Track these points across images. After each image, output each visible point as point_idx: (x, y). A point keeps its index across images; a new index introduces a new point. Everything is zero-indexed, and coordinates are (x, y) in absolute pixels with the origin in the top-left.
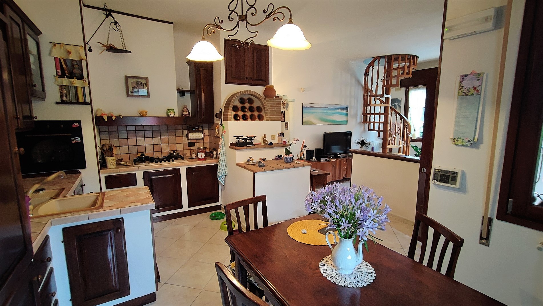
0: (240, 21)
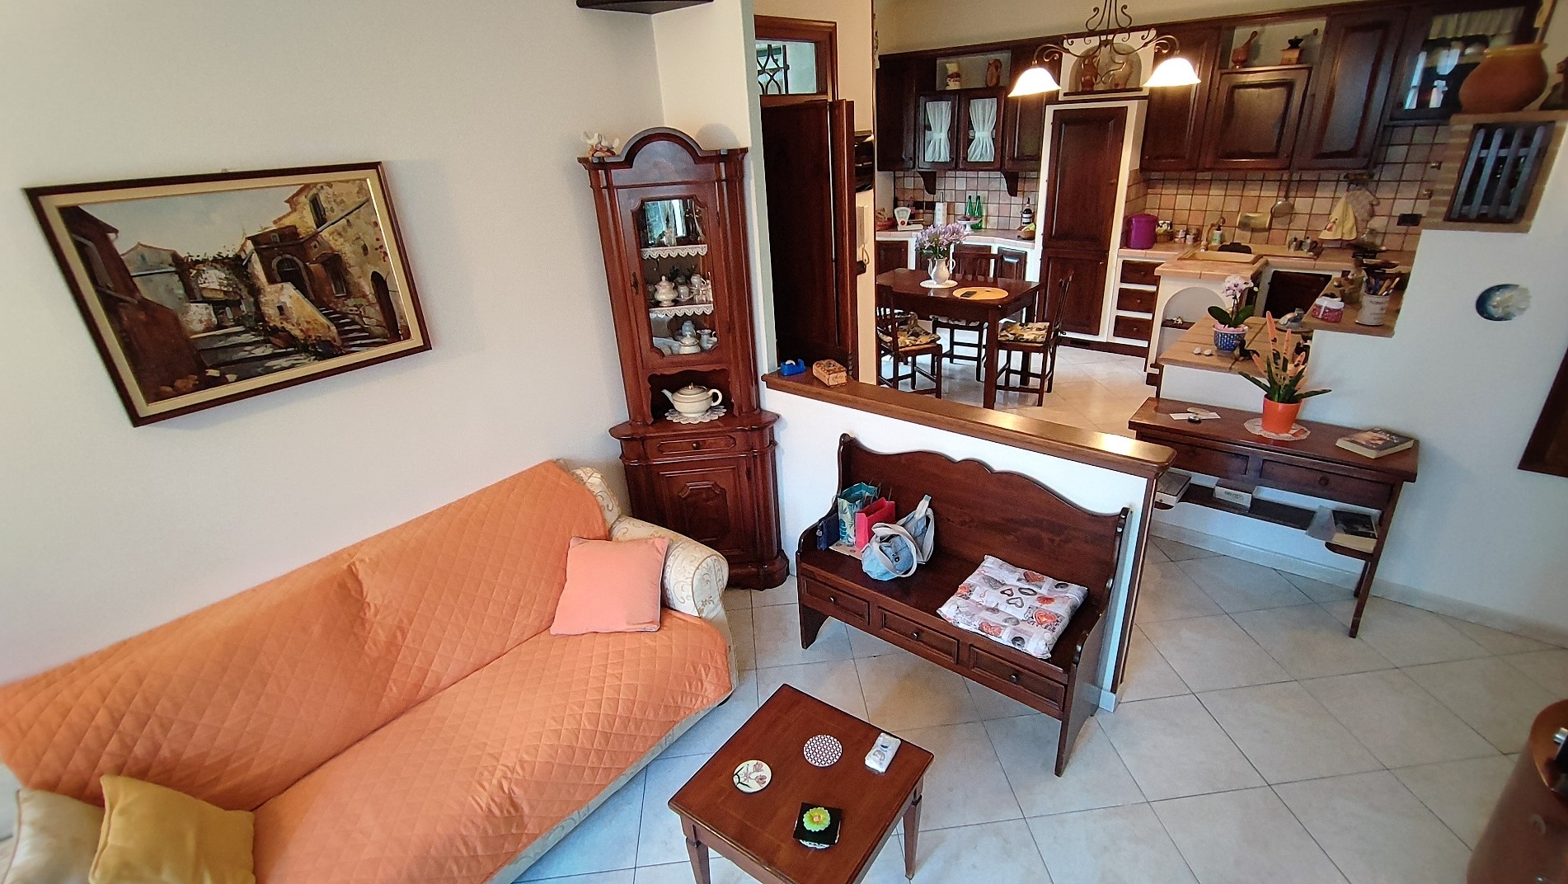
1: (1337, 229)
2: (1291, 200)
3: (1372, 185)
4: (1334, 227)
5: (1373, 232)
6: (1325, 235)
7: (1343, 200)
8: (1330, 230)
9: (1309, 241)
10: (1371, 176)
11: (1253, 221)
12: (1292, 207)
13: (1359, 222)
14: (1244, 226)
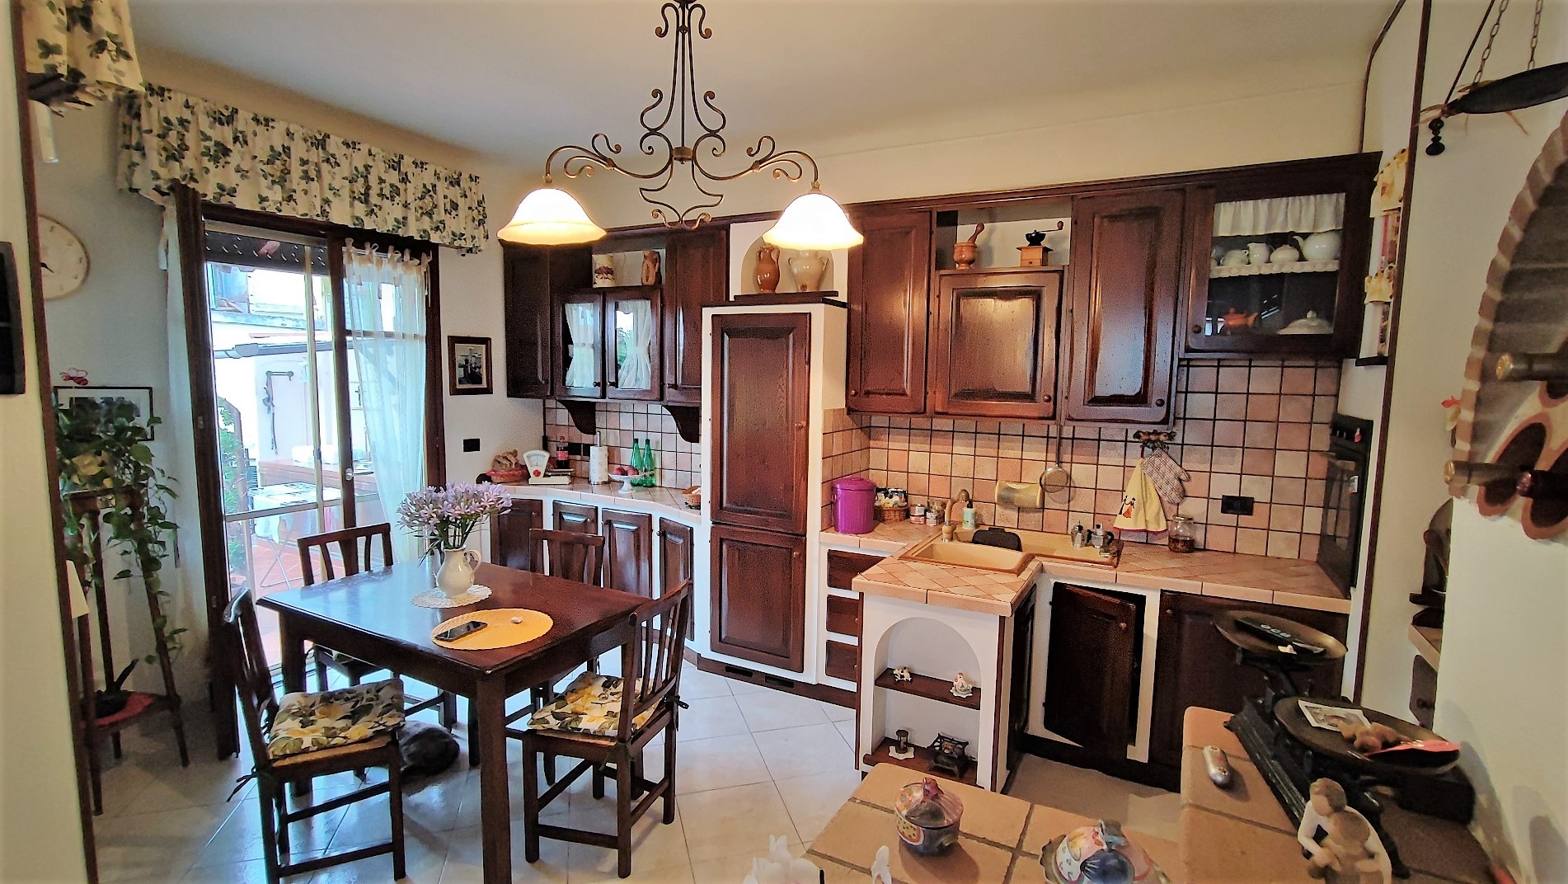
0: (675, 159)
1: (1137, 515)
2: (1066, 467)
3: (1175, 450)
4: (1133, 511)
5: (1189, 520)
6: (1121, 523)
7: (1137, 471)
8: (1127, 514)
9: (1100, 532)
10: (1171, 436)
11: (1017, 495)
12: (1069, 477)
13: (1167, 505)
14: (1006, 501)
